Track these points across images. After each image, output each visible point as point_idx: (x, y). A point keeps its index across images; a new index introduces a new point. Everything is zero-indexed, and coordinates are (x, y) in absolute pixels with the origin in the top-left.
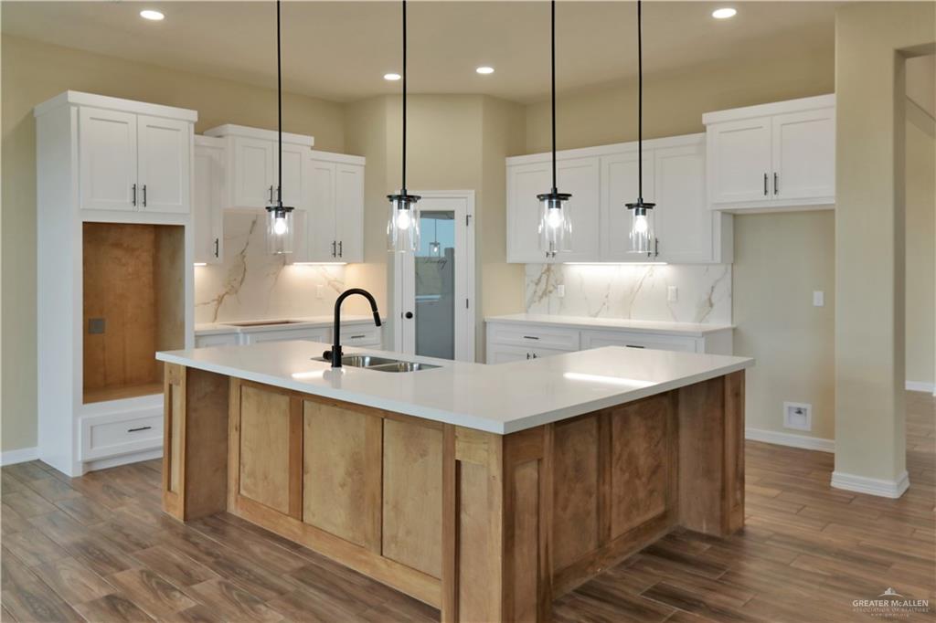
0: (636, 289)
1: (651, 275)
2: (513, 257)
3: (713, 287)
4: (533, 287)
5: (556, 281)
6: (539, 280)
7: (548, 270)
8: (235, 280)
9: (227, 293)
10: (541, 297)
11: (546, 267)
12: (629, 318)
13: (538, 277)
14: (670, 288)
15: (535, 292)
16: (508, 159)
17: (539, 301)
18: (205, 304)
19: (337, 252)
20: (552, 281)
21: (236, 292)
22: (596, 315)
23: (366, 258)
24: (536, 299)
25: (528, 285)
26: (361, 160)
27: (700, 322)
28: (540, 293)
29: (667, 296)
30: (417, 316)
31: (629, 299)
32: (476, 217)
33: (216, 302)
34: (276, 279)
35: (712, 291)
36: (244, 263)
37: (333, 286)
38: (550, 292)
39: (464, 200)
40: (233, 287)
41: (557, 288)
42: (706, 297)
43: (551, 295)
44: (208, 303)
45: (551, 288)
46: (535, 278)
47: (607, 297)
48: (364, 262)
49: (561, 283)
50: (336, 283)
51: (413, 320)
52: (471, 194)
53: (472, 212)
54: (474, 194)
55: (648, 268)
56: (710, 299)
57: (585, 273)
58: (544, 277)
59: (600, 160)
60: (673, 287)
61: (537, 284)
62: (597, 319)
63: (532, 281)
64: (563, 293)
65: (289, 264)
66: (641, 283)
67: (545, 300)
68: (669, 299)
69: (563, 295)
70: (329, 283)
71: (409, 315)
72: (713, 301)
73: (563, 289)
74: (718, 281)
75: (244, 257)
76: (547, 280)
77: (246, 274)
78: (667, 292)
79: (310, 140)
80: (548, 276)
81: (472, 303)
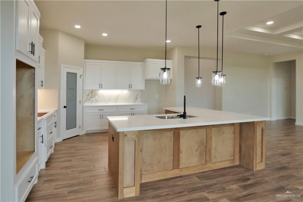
1: (122, 93)
5: (95, 94)
6: (89, 95)
11: (91, 91)
12: (117, 103)
13: (88, 93)
15: (87, 98)
20: (93, 94)
22: (107, 103)
24: (88, 100)
25: (85, 96)
27: (134, 102)
28: (89, 98)
29: (127, 97)
31: (117, 99)
35: (137, 96)
41: (95, 96)
42: (135, 97)
45: (93, 97)
46: (87, 94)
47: (110, 98)
49: (96, 95)
55: (122, 91)
57: (104, 93)
58: (90, 94)
60: (128, 95)
61: (88, 96)
63: (86, 95)
64: (97, 98)
66: (120, 95)
67: (91, 100)
71: (65, 107)
72: (137, 98)
74: (138, 94)
76: (92, 95)
80: (92, 93)
81: (81, 102)
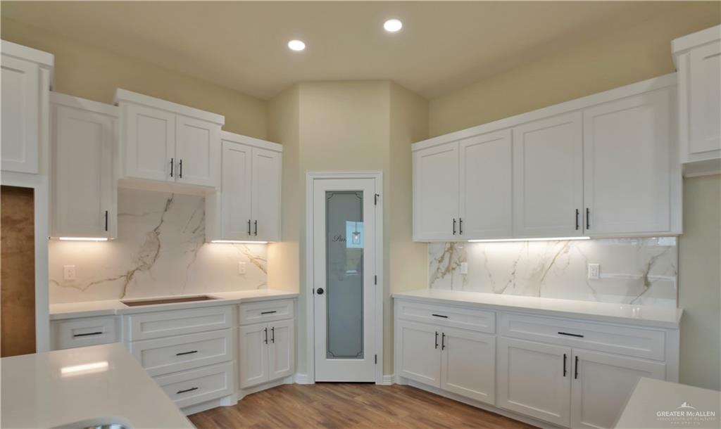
0: (547, 267)
1: (566, 252)
2: (418, 236)
3: (650, 264)
4: (436, 264)
5: (459, 259)
6: (442, 258)
7: (451, 248)
8: (148, 256)
9: (137, 269)
10: (444, 274)
11: (448, 246)
12: (540, 296)
13: (441, 255)
14: (590, 264)
15: (438, 269)
16: (413, 145)
17: (443, 277)
18: (110, 280)
19: (253, 231)
20: (455, 258)
21: (149, 268)
22: (501, 292)
23: (283, 237)
24: (440, 275)
26: (279, 147)
28: (443, 270)
29: (587, 273)
30: (328, 293)
31: (539, 276)
32: (383, 196)
33: (124, 278)
34: (195, 255)
35: (649, 269)
36: (158, 239)
37: (256, 263)
38: (453, 269)
39: (372, 180)
40: (144, 263)
41: (459, 265)
43: (454, 271)
44: (115, 279)
45: (454, 266)
46: (439, 256)
47: (513, 273)
48: (282, 240)
49: (465, 260)
50: (256, 260)
51: (324, 296)
53: (379, 192)
54: (381, 174)
56: (646, 278)
57: (489, 250)
58: (447, 256)
59: (512, 131)
60: (594, 264)
61: (440, 262)
62: (502, 295)
63: (435, 259)
64: (466, 270)
65: (209, 243)
66: (554, 260)
67: (448, 276)
68: (589, 277)
69: (466, 272)
70: (251, 260)
71: (320, 291)
73: (466, 267)
74: (657, 256)
75: (158, 234)
76: (450, 257)
77: (161, 250)
78: (587, 269)
79: (221, 119)
80: (451, 254)
81: (380, 280)
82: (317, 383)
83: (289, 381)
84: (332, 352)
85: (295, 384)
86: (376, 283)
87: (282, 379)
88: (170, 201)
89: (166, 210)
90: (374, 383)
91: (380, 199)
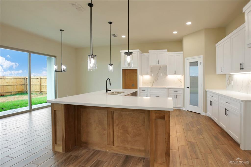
0: (249, 83)
2: (217, 73)
4: (227, 82)
7: (230, 76)
8: (156, 78)
16: (216, 44)
19: (175, 73)
21: (156, 81)
26: (182, 52)
28: (228, 84)
30: (190, 87)
33: (152, 83)
34: (165, 79)
36: (158, 76)
38: (230, 83)
39: (200, 58)
47: (242, 85)
49: (232, 80)
51: (189, 89)
52: (202, 56)
53: (202, 61)
63: (227, 80)
67: (229, 86)
69: (233, 84)
70: (178, 80)
71: (188, 88)
73: (233, 82)
75: (158, 74)
79: (166, 50)
80: (230, 78)
82: (188, 111)
83: (181, 109)
84: (191, 104)
85: (183, 110)
86: (201, 86)
87: (180, 108)
88: (160, 68)
89: (159, 70)
90: (201, 114)
91: (202, 63)
